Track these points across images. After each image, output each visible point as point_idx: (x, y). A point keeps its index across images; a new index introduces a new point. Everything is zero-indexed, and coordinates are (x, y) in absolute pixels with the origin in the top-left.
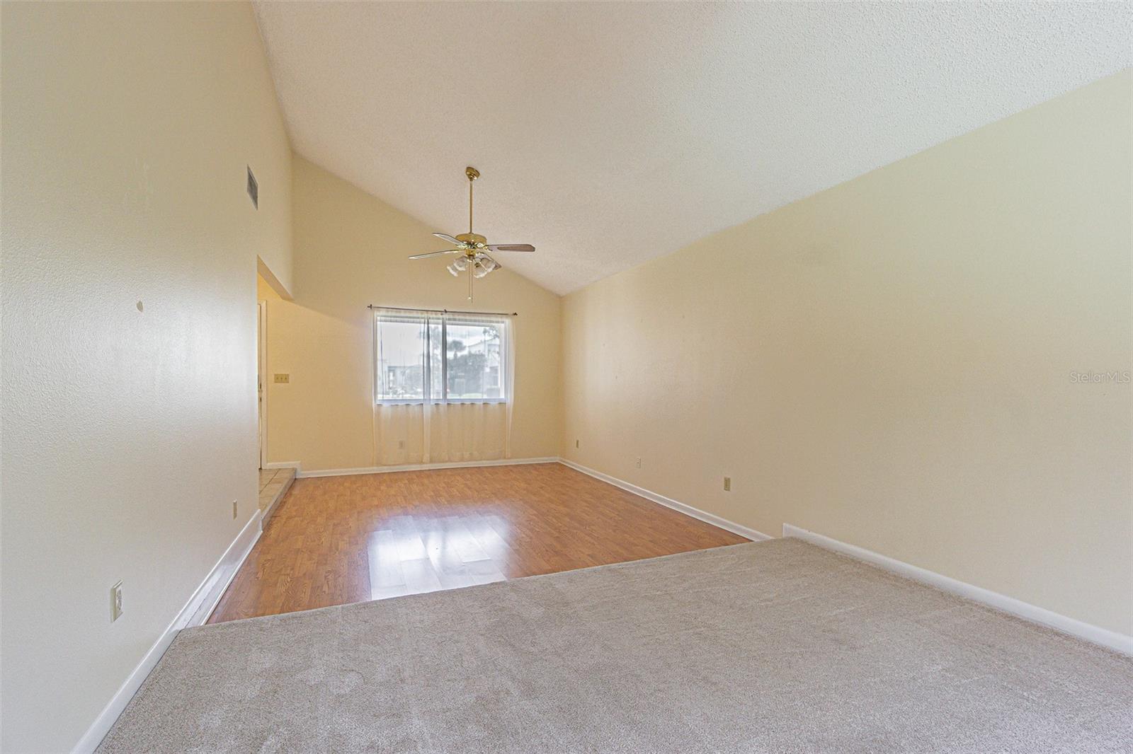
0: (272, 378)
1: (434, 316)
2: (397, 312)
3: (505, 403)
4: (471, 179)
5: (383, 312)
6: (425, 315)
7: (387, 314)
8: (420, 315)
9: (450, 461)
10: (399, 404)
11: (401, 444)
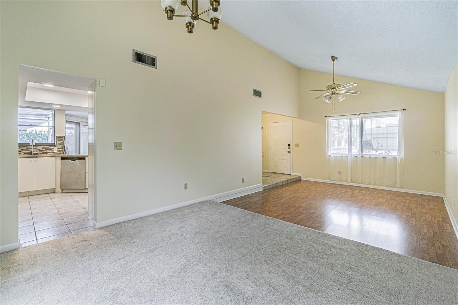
0: (294, 145)
1: (354, 117)
2: (337, 117)
3: (397, 158)
4: (333, 61)
5: (331, 118)
6: (350, 117)
7: (332, 119)
8: (347, 117)
9: (362, 183)
10: (338, 156)
11: (339, 173)
